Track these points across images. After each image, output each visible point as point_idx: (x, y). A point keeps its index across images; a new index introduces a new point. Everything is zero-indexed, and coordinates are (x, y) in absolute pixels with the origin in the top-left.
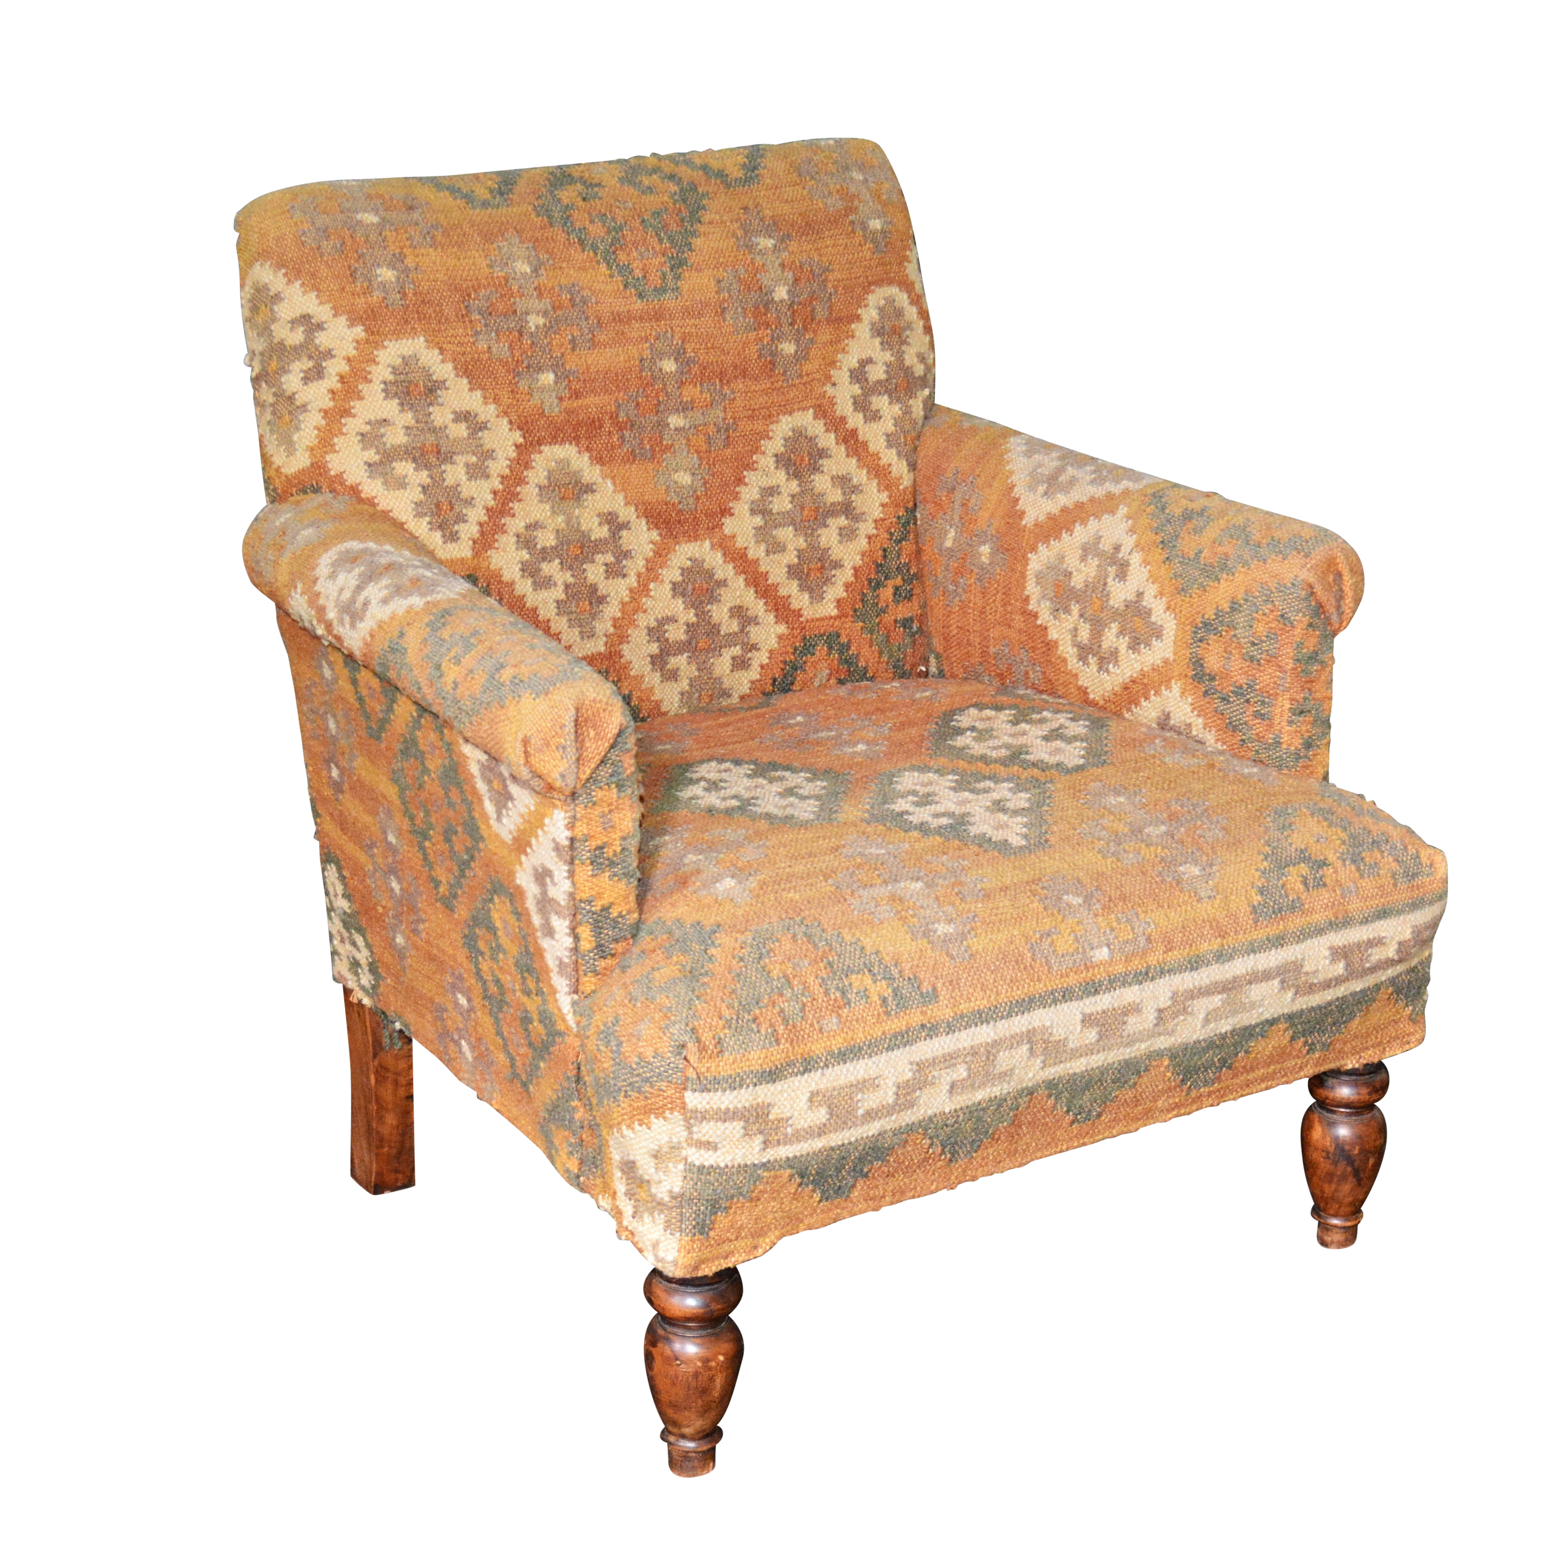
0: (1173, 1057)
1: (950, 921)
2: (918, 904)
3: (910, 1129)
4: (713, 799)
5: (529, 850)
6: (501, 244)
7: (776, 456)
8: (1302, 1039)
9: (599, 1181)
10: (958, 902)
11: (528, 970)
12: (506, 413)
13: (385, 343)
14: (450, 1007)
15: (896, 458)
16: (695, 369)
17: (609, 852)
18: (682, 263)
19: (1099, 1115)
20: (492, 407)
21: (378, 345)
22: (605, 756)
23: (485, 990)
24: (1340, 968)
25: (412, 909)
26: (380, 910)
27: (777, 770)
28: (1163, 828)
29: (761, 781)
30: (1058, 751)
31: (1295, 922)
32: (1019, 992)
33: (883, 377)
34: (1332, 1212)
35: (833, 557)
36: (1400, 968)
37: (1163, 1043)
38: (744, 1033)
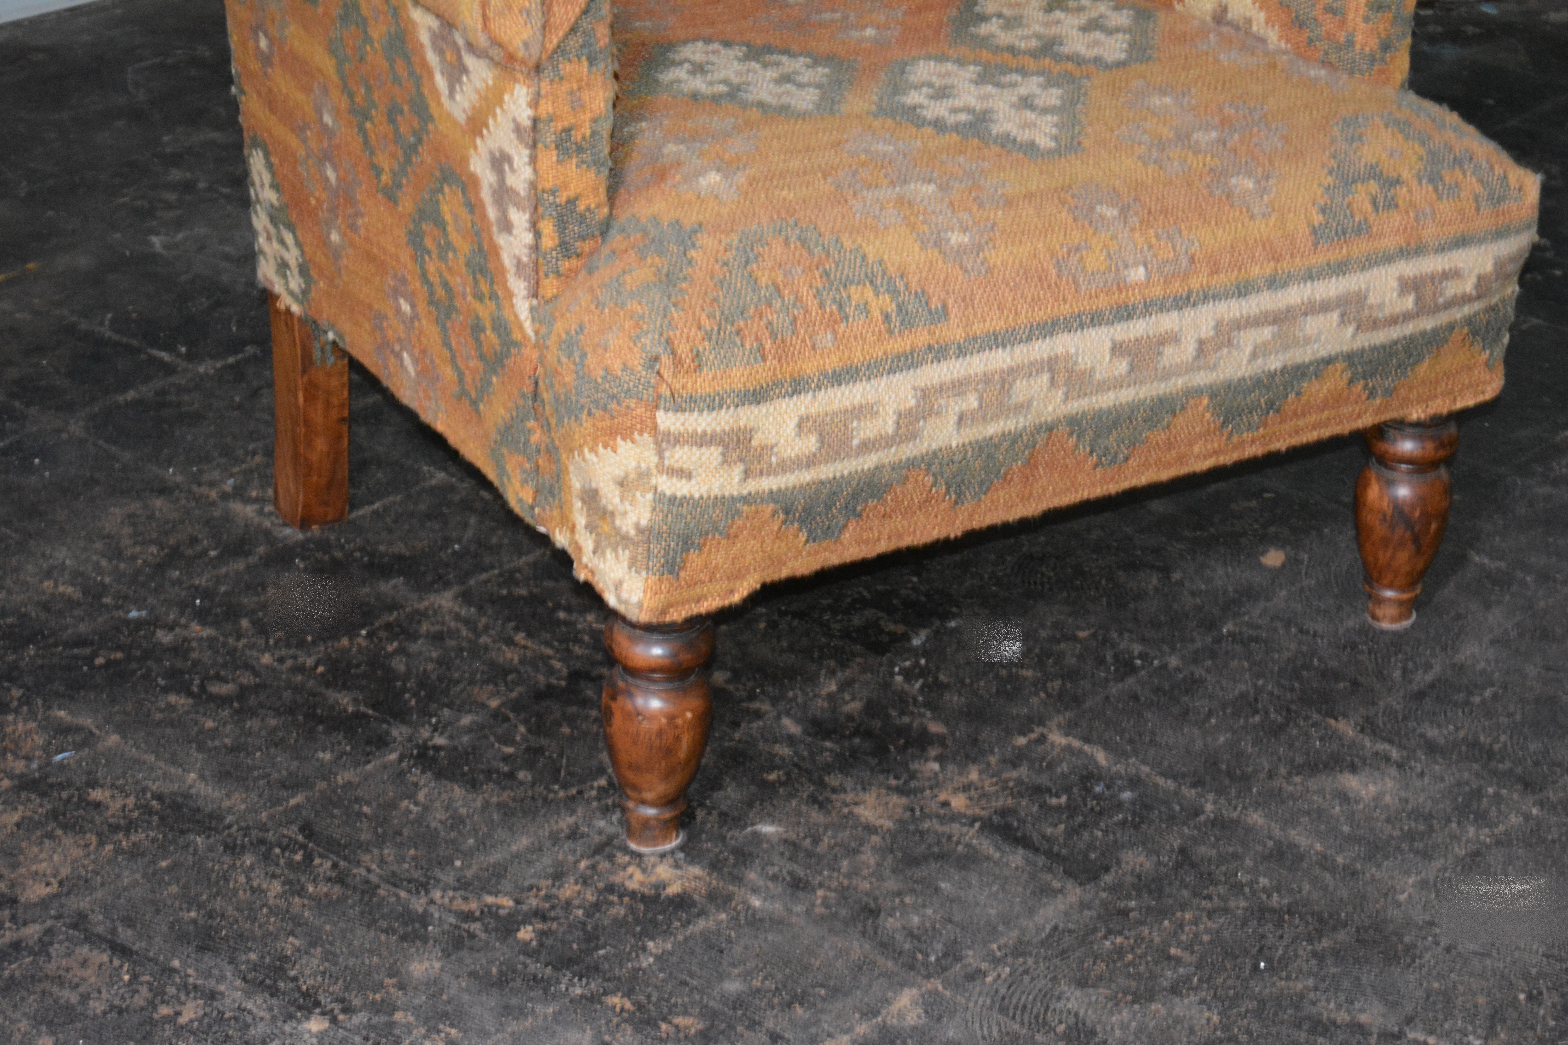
0: (1213, 395)
1: (964, 230)
2: (929, 209)
3: (911, 464)
4: (698, 84)
5: (485, 132)
8: (1362, 382)
9: (556, 513)
10: (975, 208)
11: (481, 271)
14: (391, 314)
17: (577, 136)
19: (1127, 459)
22: (576, 23)
23: (432, 294)
24: (1409, 302)
25: (350, 201)
26: (313, 202)
27: (772, 53)
28: (1214, 134)
29: (754, 65)
30: (1096, 43)
31: (1360, 248)
32: (1041, 313)
34: (1386, 582)
36: (1477, 306)
37: (1203, 379)
38: (726, 346)
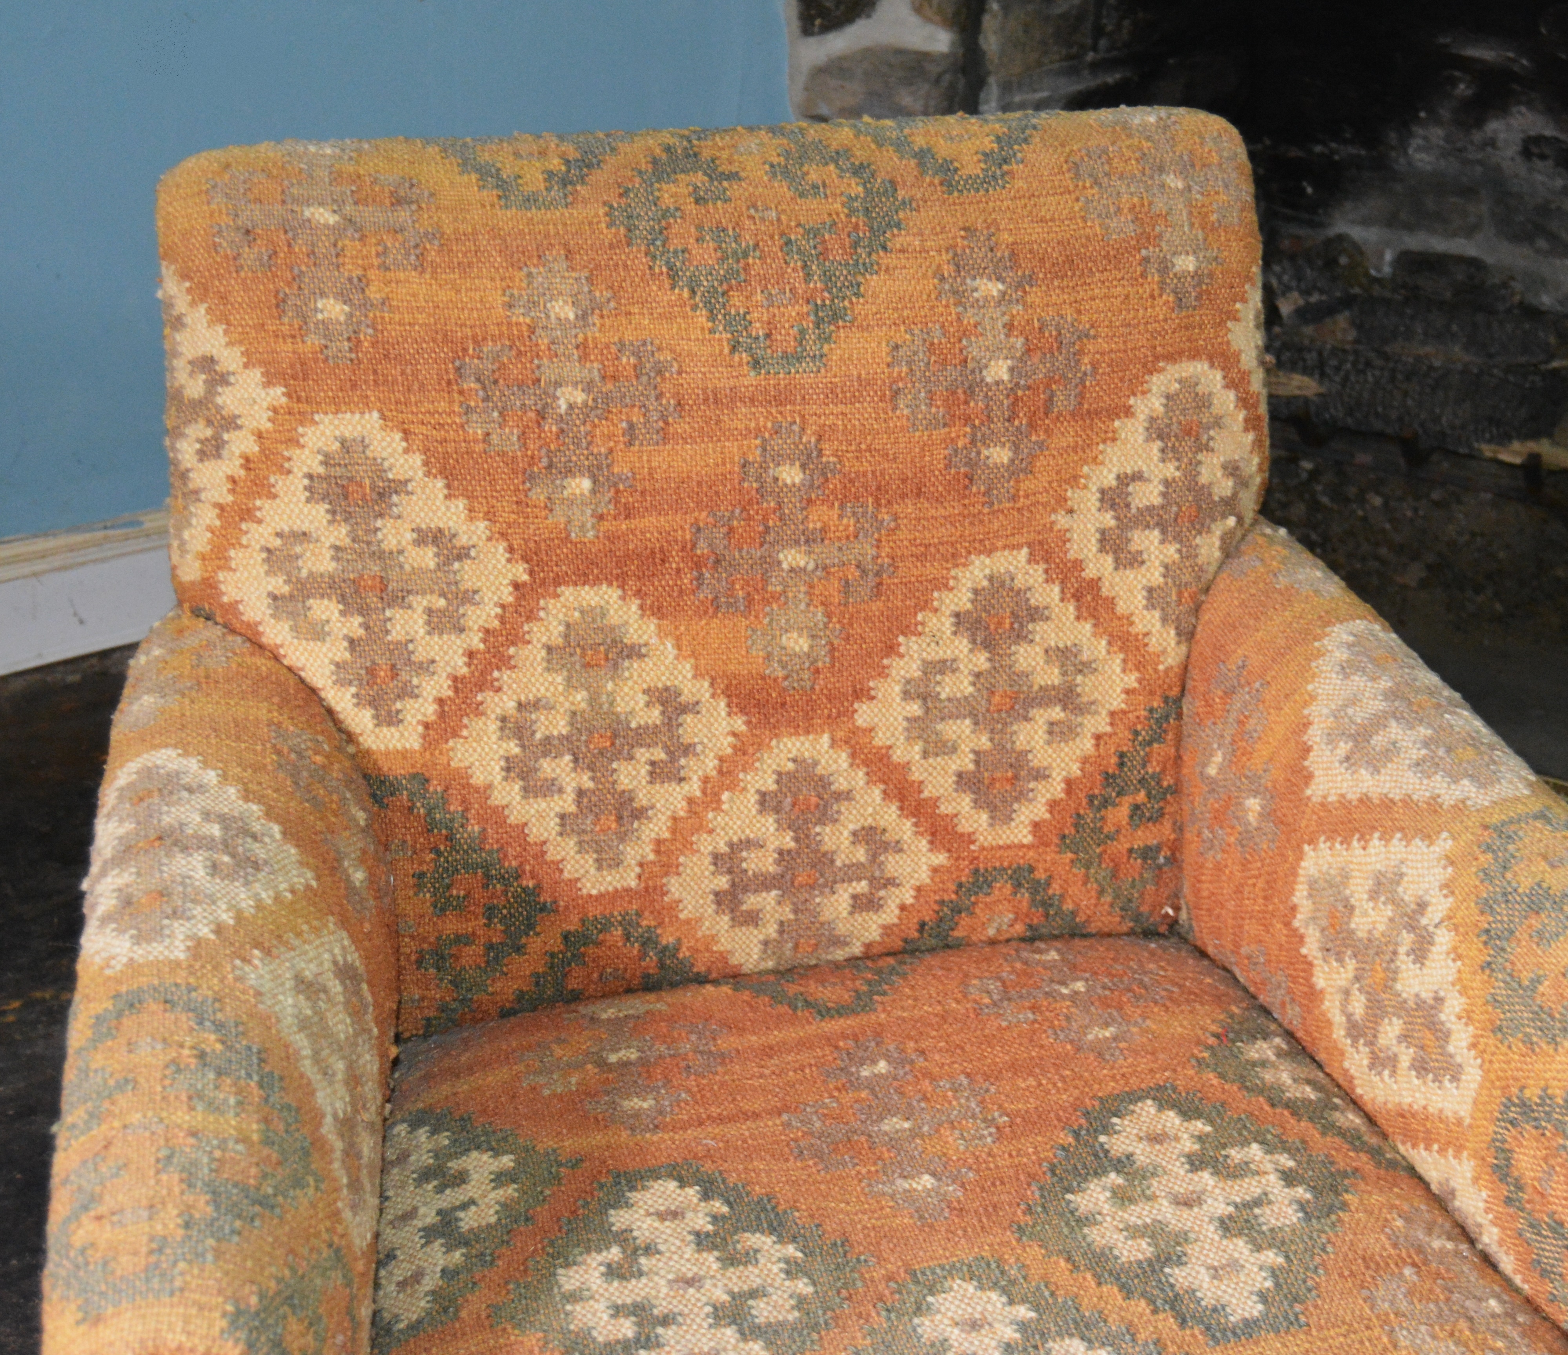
6: (534, 270)
7: (957, 615)
12: (503, 535)
13: (317, 417)
15: (1158, 625)
16: (835, 482)
18: (836, 316)
20: (482, 525)
21: (305, 419)
33: (1157, 501)
35: (1035, 763)
